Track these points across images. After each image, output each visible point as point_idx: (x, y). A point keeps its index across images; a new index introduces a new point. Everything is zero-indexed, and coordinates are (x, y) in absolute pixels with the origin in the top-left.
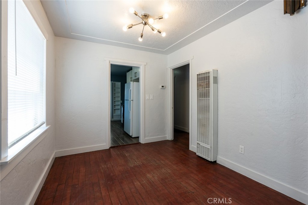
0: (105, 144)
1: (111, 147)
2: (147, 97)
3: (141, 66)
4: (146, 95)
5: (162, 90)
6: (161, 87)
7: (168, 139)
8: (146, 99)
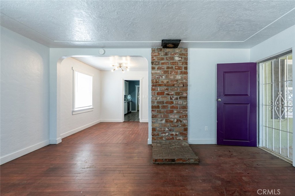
3: (140, 79)
4: (143, 96)
8: (143, 98)
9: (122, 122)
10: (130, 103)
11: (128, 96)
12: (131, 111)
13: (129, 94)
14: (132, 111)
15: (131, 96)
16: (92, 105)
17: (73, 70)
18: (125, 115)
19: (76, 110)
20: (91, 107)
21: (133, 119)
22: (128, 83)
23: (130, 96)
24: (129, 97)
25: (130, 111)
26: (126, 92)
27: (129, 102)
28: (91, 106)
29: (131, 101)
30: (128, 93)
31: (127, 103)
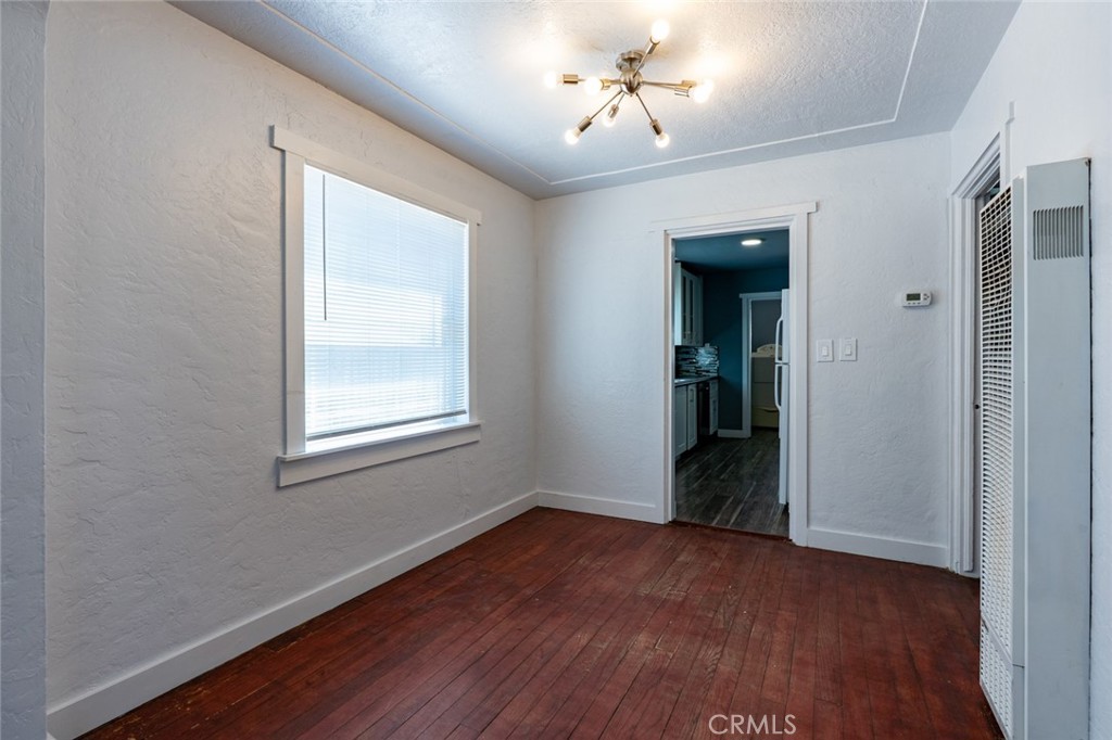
0: (653, 506)
1: (674, 523)
2: (821, 351)
3: (792, 220)
4: (816, 343)
5: (911, 312)
6: (901, 299)
7: (946, 563)
8: (816, 357)
9: (662, 521)
10: (713, 390)
11: (702, 351)
12: (716, 433)
13: (707, 339)
14: (723, 433)
15: (718, 350)
16: (466, 406)
17: (283, 151)
18: (681, 462)
19: (312, 448)
20: (464, 420)
21: (737, 503)
22: (697, 283)
23: (712, 350)
24: (705, 358)
25: (711, 432)
26: (688, 332)
27: (706, 383)
28: (464, 412)
29: (718, 378)
30: (700, 337)
31: (693, 387)
